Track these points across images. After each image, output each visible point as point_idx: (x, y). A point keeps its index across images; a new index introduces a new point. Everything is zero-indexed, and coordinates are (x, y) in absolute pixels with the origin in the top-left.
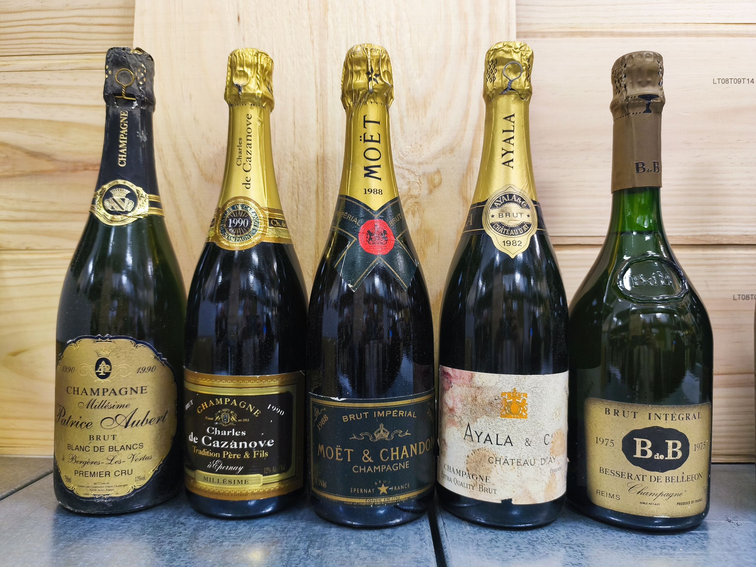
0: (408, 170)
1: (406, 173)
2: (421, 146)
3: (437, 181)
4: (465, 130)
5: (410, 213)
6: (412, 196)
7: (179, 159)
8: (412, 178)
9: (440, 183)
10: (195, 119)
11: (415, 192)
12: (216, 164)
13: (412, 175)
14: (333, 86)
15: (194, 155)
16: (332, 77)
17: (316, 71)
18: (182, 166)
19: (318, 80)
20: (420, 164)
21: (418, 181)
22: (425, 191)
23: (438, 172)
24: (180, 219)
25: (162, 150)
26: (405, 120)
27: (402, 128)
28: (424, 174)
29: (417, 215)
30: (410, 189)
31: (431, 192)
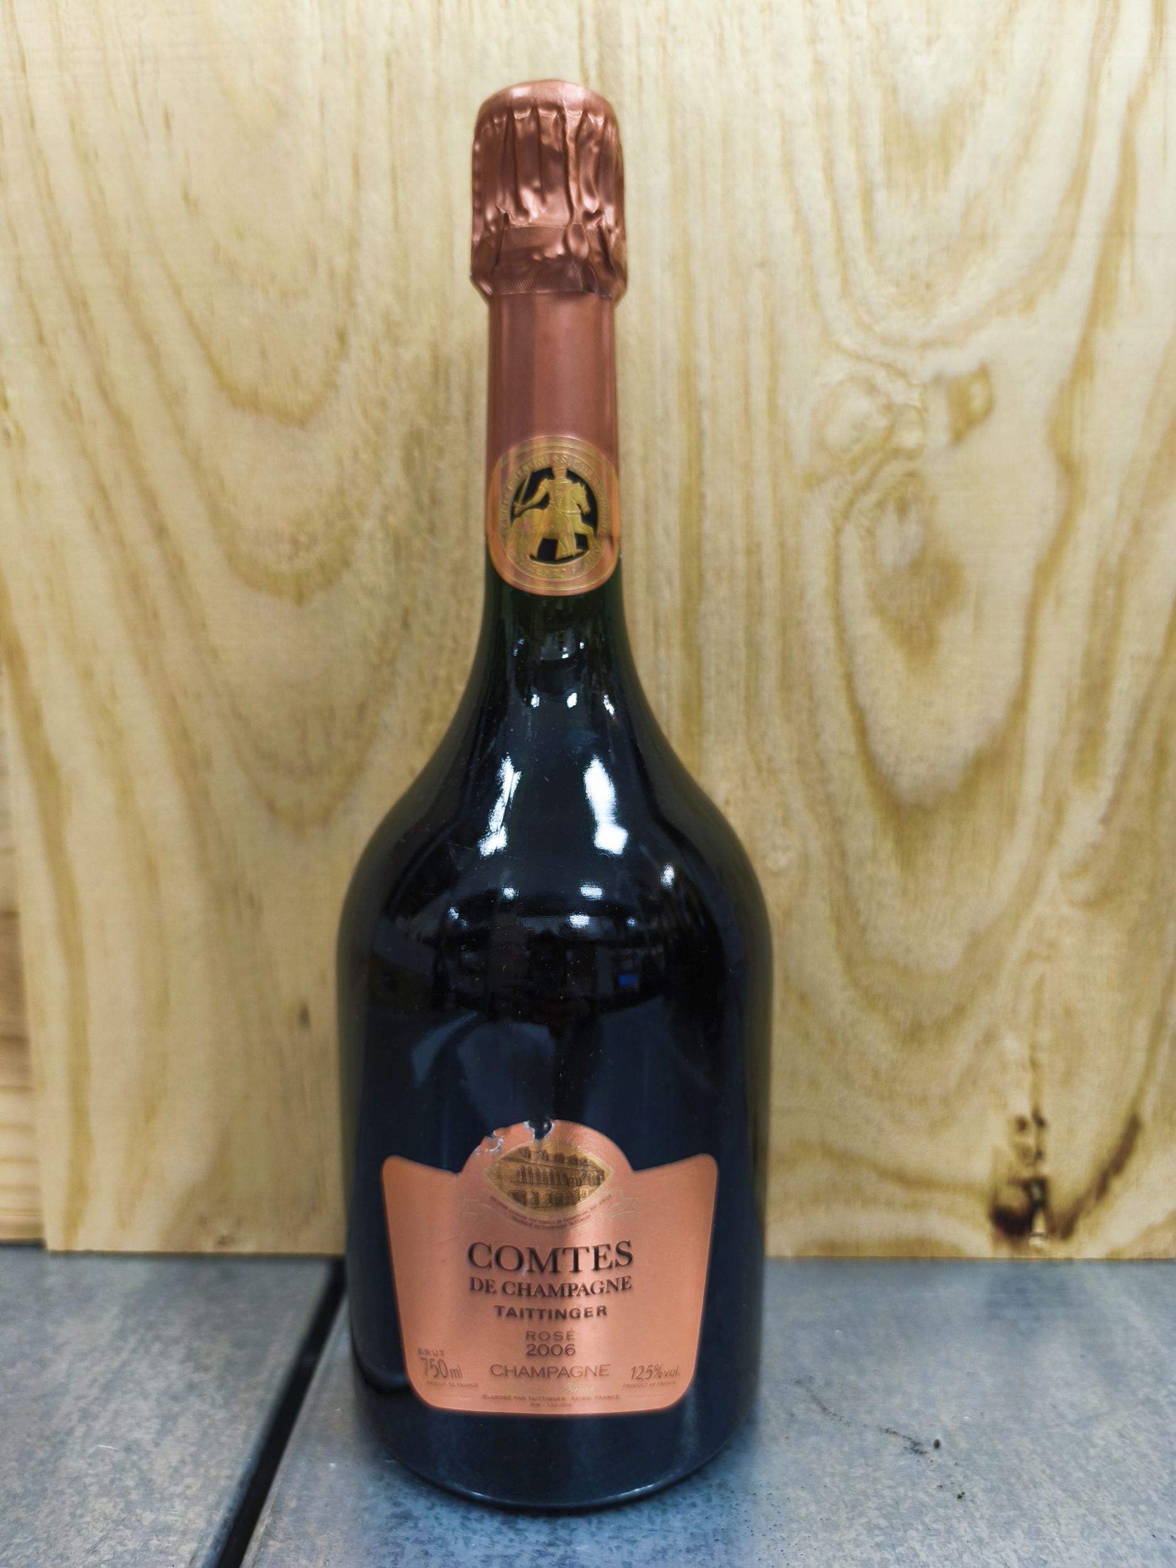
0: (888, 366)
1: (881, 377)
2: (928, 286)
3: (978, 403)
4: (1072, 234)
5: (891, 507)
6: (897, 453)
7: (146, 336)
8: (899, 393)
9: (989, 408)
10: (186, 198)
11: (909, 438)
12: (263, 353)
13: (900, 385)
14: (640, 79)
15: (190, 320)
16: (639, 44)
17: (582, 26)
18: (155, 357)
19: (592, 56)
20: (926, 345)
21: (918, 404)
22: (940, 436)
23: (983, 373)
24: (160, 531)
25: (85, 305)
26: (881, 196)
27: (869, 224)
28: (938, 380)
29: (913, 515)
30: (890, 431)
31: (958, 438)
